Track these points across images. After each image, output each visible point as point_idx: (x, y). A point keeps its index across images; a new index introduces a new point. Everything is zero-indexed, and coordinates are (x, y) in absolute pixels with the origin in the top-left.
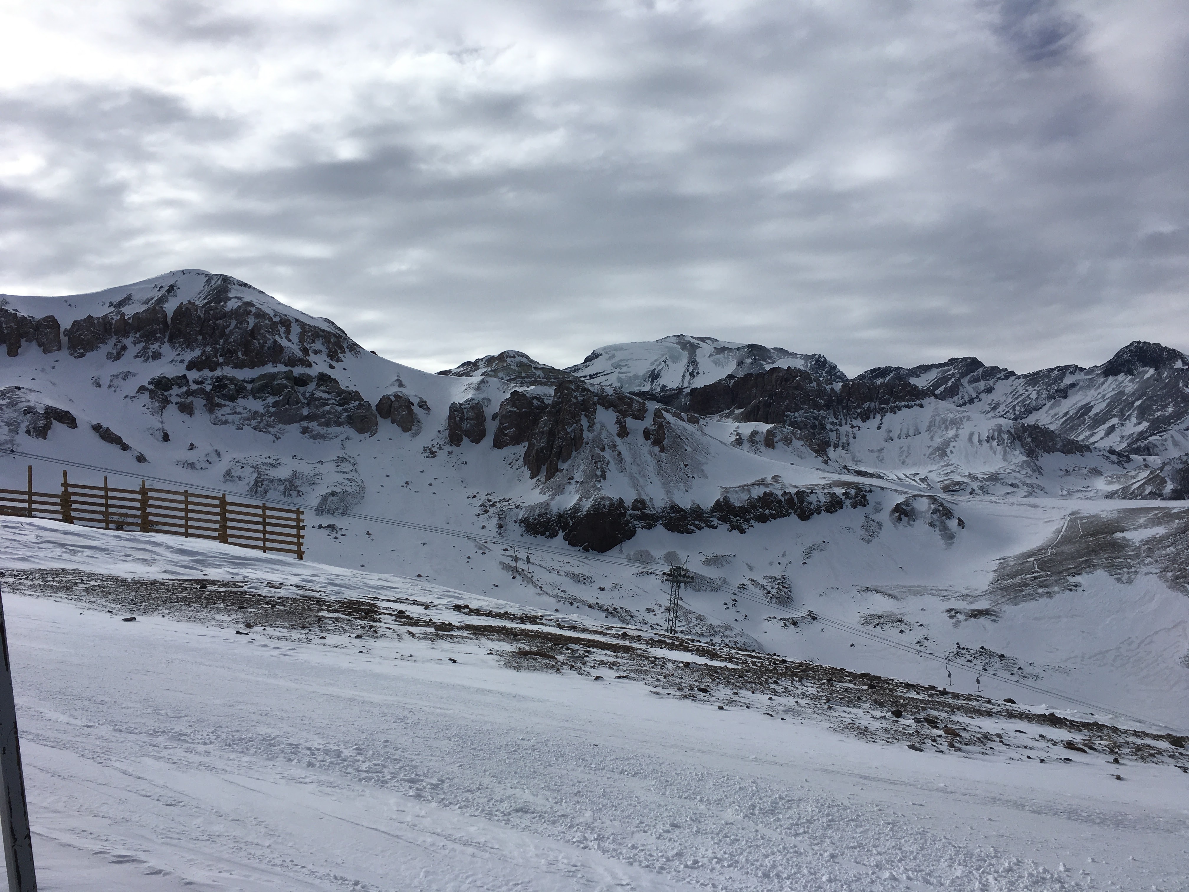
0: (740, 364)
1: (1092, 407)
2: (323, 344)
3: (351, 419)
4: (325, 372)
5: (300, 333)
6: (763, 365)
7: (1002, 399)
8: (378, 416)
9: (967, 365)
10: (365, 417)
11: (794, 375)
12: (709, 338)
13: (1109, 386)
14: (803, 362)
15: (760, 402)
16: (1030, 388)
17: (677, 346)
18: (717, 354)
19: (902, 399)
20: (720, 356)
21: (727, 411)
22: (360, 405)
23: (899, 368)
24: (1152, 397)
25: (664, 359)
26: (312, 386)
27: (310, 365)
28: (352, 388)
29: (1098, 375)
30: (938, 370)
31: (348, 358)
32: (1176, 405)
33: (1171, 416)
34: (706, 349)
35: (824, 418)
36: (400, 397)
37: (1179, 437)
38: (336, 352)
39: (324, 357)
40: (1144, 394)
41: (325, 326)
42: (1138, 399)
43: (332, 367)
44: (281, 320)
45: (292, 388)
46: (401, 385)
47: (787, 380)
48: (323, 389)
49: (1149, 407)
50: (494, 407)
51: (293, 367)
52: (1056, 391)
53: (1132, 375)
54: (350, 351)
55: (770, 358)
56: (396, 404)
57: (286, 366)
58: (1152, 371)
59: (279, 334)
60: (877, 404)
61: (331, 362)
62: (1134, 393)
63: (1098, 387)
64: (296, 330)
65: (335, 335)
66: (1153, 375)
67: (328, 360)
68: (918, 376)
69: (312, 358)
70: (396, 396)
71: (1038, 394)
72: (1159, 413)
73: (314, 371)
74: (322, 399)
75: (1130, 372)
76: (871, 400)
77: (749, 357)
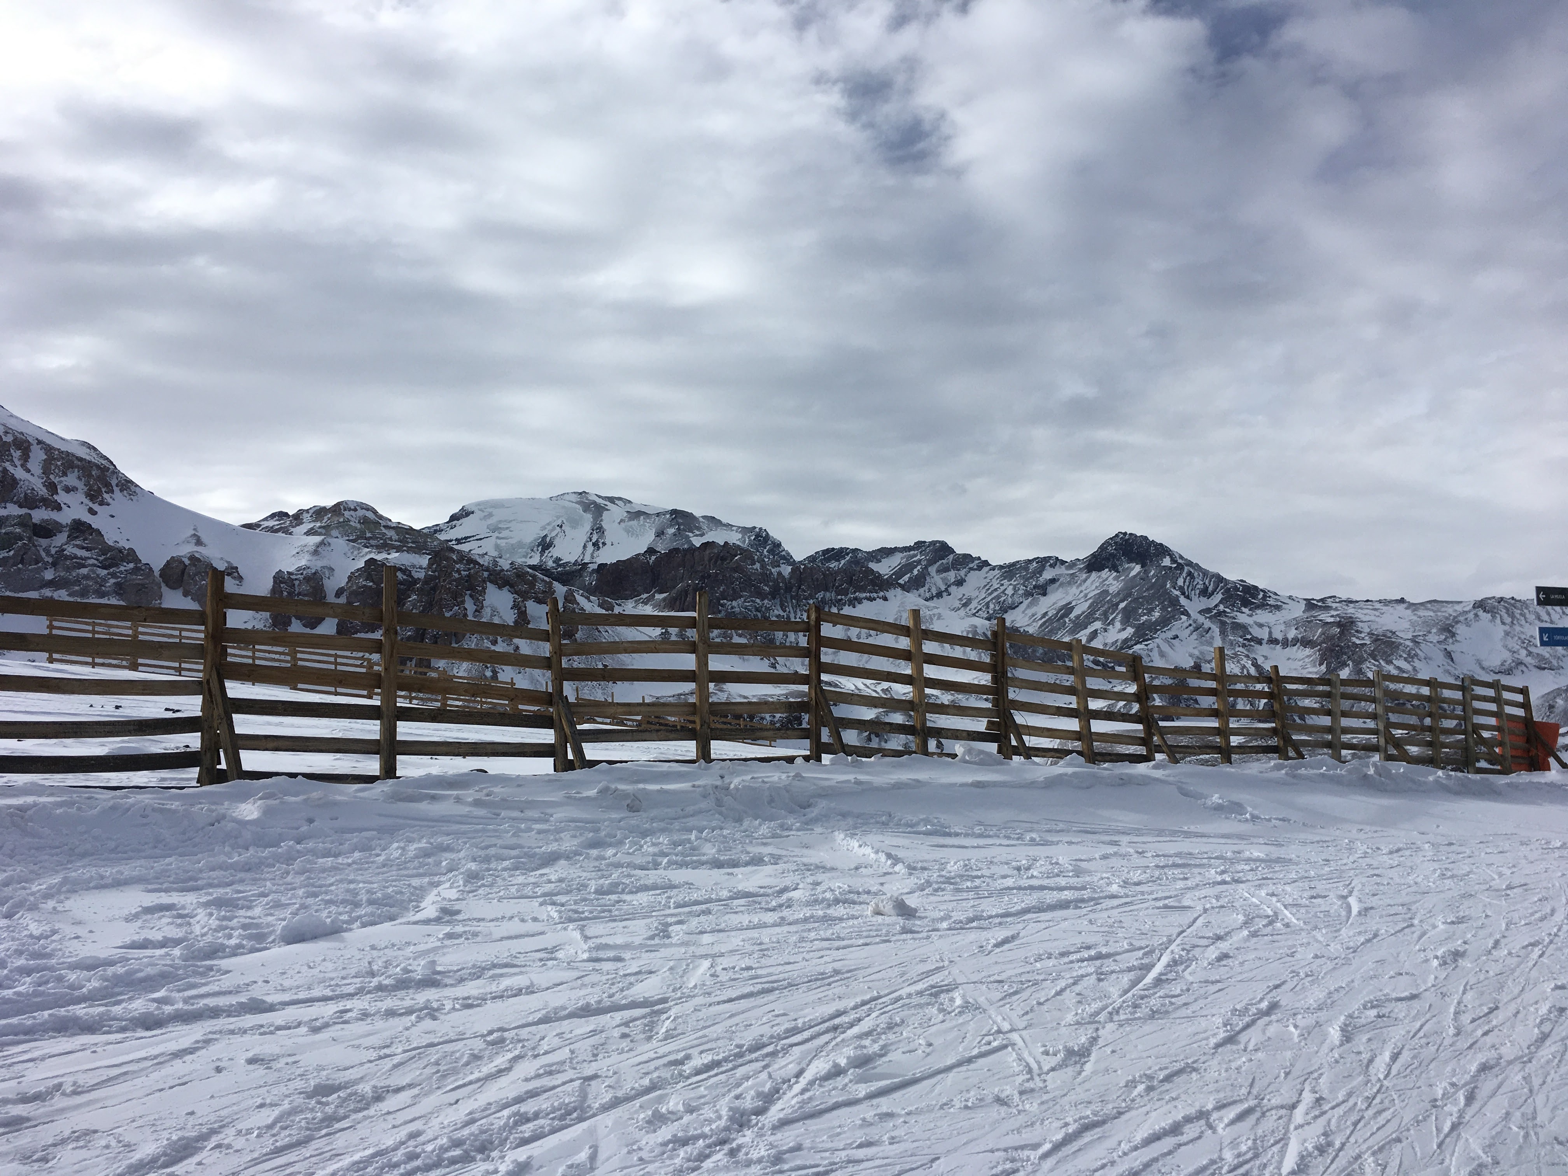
0: (660, 534)
1: (1073, 608)
2: (79, 478)
3: (121, 589)
4: (84, 519)
5: (45, 460)
6: (688, 537)
7: (974, 594)
8: (163, 585)
9: (936, 551)
10: (143, 585)
11: (733, 553)
12: (620, 499)
13: (1092, 583)
14: (740, 536)
15: (689, 585)
16: (1005, 582)
17: (578, 506)
18: (630, 519)
19: (862, 589)
20: (634, 523)
21: (645, 596)
22: (136, 570)
23: (857, 550)
24: (1137, 599)
25: (559, 523)
26: (60, 539)
27: (58, 507)
28: (124, 544)
29: (1080, 569)
30: (901, 555)
31: (117, 500)
32: (1163, 609)
33: (1157, 623)
34: (616, 512)
35: (768, 609)
36: (199, 560)
37: (1165, 647)
38: (99, 492)
39: (80, 496)
40: (1130, 594)
41: (82, 453)
42: (1122, 601)
43: (92, 512)
44: (15, 439)
45: (30, 539)
46: (199, 542)
47: (723, 559)
48: (78, 543)
49: (1135, 610)
50: (339, 580)
51: (31, 508)
52: (1035, 587)
53: (1118, 571)
54: (121, 491)
55: (699, 528)
56: (192, 570)
57: (21, 506)
58: (1138, 568)
59: (12, 461)
60: (833, 594)
61: (91, 505)
62: (1118, 593)
63: (1080, 585)
64: (38, 456)
65: (98, 467)
66: (1139, 573)
67: (86, 501)
68: (879, 561)
69: (62, 497)
70: (192, 558)
71: (1014, 589)
72: (1145, 618)
73: (65, 517)
74: (76, 557)
75: (1114, 568)
76: (826, 589)
77: (671, 526)
